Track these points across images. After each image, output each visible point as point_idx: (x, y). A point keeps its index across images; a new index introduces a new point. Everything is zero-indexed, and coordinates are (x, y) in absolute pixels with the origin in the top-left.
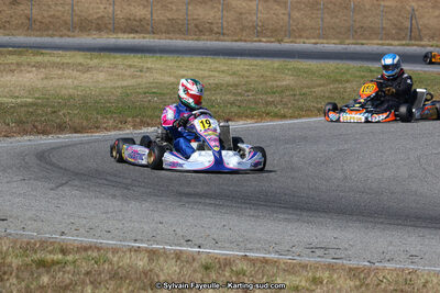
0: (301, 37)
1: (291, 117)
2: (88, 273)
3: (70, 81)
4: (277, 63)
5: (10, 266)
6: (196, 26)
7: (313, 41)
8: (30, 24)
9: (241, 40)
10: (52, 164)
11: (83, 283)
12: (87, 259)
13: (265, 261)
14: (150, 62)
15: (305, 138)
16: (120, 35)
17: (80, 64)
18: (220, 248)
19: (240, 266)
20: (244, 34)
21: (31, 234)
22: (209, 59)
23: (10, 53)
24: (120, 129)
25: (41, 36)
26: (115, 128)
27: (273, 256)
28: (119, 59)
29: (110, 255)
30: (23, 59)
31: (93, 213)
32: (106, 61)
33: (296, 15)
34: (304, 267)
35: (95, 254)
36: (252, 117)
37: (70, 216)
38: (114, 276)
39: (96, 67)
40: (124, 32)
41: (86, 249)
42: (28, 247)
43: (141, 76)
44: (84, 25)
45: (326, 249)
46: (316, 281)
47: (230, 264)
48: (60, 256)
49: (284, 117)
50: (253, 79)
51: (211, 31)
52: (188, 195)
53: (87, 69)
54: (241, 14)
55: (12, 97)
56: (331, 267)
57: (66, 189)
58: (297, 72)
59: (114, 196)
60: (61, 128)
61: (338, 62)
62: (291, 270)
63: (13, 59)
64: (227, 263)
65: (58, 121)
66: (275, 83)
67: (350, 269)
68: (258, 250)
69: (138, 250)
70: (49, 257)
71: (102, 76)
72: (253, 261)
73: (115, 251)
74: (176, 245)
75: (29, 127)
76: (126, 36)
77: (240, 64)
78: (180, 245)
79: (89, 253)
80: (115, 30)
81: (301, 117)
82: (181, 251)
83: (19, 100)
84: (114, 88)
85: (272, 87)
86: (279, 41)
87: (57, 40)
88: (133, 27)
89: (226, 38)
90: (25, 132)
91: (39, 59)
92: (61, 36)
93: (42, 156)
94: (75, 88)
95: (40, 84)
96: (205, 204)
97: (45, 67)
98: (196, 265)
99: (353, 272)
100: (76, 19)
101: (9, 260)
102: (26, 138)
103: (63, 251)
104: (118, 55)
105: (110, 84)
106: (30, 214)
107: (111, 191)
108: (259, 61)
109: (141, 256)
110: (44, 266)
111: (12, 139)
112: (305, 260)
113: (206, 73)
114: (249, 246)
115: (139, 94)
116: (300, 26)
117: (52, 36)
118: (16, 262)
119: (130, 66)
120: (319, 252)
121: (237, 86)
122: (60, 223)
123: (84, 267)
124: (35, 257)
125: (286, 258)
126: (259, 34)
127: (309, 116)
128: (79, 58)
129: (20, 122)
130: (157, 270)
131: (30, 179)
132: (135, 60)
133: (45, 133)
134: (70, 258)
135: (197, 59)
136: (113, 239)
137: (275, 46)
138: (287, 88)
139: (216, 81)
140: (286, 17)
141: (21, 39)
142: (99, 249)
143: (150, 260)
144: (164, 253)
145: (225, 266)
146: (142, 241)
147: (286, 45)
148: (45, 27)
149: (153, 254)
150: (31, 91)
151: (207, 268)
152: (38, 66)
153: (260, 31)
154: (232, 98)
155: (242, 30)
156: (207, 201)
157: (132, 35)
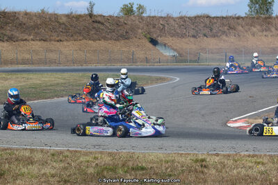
0: (90, 63)
2: (6, 159)
4: (81, 74)
6: (50, 61)
7: (95, 65)
9: (67, 66)
11: (5, 163)
12: (6, 154)
13: (76, 151)
14: (31, 76)
16: (19, 66)
17: (4, 77)
18: (58, 147)
19: (66, 154)
22: (54, 74)
27: (79, 149)
28: (19, 75)
29: (15, 152)
32: (14, 76)
33: (88, 55)
34: (91, 153)
35: (9, 151)
38: (17, 160)
39: (10, 79)
40: (21, 64)
41: (6, 150)
43: (28, 81)
44: (6, 62)
45: (100, 145)
46: (96, 158)
50: (71, 81)
51: (55, 62)
53: (7, 79)
54: (67, 55)
56: (101, 153)
61: (105, 72)
62: (86, 154)
64: (61, 152)
67: (109, 153)
68: (73, 147)
69: (26, 149)
71: (12, 82)
72: (71, 152)
73: (17, 150)
74: (41, 147)
77: (66, 75)
78: (43, 147)
80: (18, 63)
82: (43, 149)
85: (79, 83)
86: (82, 66)
88: (24, 62)
89: (61, 65)
94: (2, 87)
98: (49, 154)
99: (110, 154)
100: (2, 60)
104: (19, 73)
105: (15, 85)
112: (91, 150)
113: (53, 79)
114: (70, 146)
115: (27, 88)
116: (90, 59)
119: (24, 78)
120: (97, 147)
123: (5, 157)
125: (84, 150)
130: (34, 157)
132: (25, 75)
135: (50, 74)
136: (17, 145)
137: (80, 67)
140: (84, 56)
142: (11, 149)
143: (31, 153)
145: (60, 154)
146: (28, 146)
147: (84, 67)
149: (32, 151)
151: (53, 155)
153: (74, 62)
154: (62, 88)
155: (68, 61)
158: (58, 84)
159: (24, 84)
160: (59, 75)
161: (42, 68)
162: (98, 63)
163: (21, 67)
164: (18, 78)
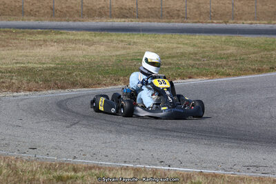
0: (241, 19)
1: (234, 75)
3: (80, 52)
4: (224, 37)
5: (38, 180)
6: (168, 13)
7: (250, 22)
8: (53, 13)
9: (199, 22)
10: (68, 110)
12: (91, 175)
13: (215, 176)
14: (136, 38)
15: (243, 90)
16: (115, 20)
17: (88, 40)
18: (184, 167)
19: (197, 179)
20: (202, 17)
21: (53, 158)
22: (177, 36)
23: (39, 33)
24: (115, 85)
25: (61, 21)
26: (111, 84)
27: (220, 172)
28: (114, 37)
29: (107, 173)
30: (48, 37)
31: (96, 143)
32: (106, 38)
33: (237, 4)
34: (242, 179)
35: (97, 172)
36: (207, 76)
37: (79, 145)
39: (98, 42)
40: (118, 18)
41: (91, 168)
42: (51, 168)
43: (129, 48)
44: (91, 13)
45: (257, 167)
47: (191, 178)
48: (73, 173)
49: (229, 75)
50: (207, 49)
51: (178, 16)
52: (162, 130)
53: (92, 44)
54: (199, 3)
55: (40, 63)
56: (260, 179)
57: (77, 126)
58: (238, 44)
59: (111, 132)
60: (74, 85)
61: (267, 36)
62: (233, 181)
63: (41, 37)
65: (72, 80)
66: (222, 52)
67: (275, 180)
68: (210, 168)
69: (127, 168)
70: (65, 174)
71: (102, 48)
72: (206, 176)
73: (111, 169)
74: (153, 165)
75: (52, 84)
76: (119, 20)
77: (198, 39)
78: (156, 165)
79: (93, 171)
81: (240, 75)
82: (156, 169)
83: (45, 66)
84: (111, 56)
85: (220, 54)
86: (226, 23)
87: (71, 24)
88: (123, 15)
89: (188, 20)
90: (50, 88)
91: (59, 36)
92: (75, 21)
93: (61, 105)
94: (84, 56)
95: (59, 54)
96: (173, 136)
97: (63, 43)
100: (84, 9)
101: (37, 176)
102: (50, 92)
103: (75, 170)
104: (114, 33)
105: (108, 53)
106: (52, 144)
107: (109, 128)
108: (211, 36)
109: (128, 173)
110: (62, 180)
111: (41, 92)
112: (243, 174)
113: (175, 45)
114: (204, 165)
115: (128, 60)
116: (240, 12)
117: (68, 21)
118: (42, 178)
119: (122, 41)
120: (252, 169)
121: (196, 54)
122: (73, 150)
123: (89, 181)
124: (55, 174)
125: (230, 173)
126: (211, 18)
127: (246, 74)
128: (87, 36)
129: (46, 81)
131: (52, 120)
132: (125, 37)
133: (63, 88)
134: (79, 174)
135: (169, 35)
136: (109, 161)
137: (223, 26)
138: (231, 55)
139: (182, 51)
140: (231, 6)
141: (46, 23)
142: (99, 168)
143: (135, 175)
144: (145, 170)
145: (187, 179)
146: (130, 162)
147: (231, 25)
148: (63, 15)
149: (137, 171)
150: (54, 59)
152: (59, 41)
154: (191, 62)
155: (200, 14)
156: (175, 134)
157: (123, 20)
158: (183, 55)
159: (123, 52)
160: (185, 38)
161: (156, 24)
162: (254, 19)
163: (118, 22)
164: (112, 41)
